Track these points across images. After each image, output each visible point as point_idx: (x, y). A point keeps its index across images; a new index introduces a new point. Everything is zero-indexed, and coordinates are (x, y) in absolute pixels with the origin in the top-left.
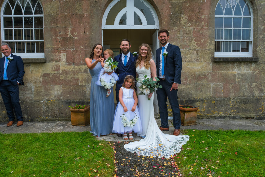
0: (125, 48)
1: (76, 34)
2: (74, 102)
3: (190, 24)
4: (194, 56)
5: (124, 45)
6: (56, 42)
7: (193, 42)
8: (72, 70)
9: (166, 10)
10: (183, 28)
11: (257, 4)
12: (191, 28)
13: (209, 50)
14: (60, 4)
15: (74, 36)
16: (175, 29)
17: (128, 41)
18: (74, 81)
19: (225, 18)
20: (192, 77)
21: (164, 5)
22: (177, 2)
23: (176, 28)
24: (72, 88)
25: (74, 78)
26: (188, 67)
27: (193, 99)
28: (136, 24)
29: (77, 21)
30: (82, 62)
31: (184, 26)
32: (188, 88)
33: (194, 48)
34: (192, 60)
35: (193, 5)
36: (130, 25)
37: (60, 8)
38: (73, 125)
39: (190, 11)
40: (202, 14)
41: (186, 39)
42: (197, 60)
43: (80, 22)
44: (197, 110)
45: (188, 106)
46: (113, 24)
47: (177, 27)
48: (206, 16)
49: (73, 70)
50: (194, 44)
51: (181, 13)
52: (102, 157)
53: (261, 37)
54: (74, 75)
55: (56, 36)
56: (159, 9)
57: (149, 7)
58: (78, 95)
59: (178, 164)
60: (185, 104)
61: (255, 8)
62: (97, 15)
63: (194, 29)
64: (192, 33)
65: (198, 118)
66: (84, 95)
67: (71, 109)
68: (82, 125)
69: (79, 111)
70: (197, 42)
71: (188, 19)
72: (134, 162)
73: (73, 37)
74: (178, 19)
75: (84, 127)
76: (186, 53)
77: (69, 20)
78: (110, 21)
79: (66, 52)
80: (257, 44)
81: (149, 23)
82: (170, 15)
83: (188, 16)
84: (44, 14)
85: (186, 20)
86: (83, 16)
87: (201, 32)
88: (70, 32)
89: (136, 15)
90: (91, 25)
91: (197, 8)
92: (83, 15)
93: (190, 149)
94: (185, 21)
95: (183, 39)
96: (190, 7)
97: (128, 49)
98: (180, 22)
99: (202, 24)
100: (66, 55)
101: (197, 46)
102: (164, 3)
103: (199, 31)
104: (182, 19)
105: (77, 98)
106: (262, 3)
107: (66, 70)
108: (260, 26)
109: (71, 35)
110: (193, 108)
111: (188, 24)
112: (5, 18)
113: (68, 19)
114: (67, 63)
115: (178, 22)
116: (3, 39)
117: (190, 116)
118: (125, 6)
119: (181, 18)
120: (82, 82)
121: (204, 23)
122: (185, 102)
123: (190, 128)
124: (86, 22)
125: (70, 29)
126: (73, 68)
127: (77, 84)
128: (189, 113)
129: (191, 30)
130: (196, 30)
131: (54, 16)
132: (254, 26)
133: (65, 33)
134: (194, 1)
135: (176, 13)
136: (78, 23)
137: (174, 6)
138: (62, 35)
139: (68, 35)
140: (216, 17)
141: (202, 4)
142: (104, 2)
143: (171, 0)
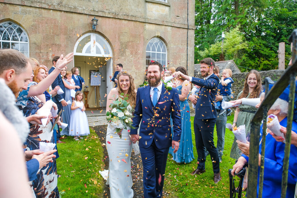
3: (131, 56)
7: (133, 67)
9: (117, 46)
10: (127, 58)
11: (169, 46)
12: (132, 58)
13: (143, 72)
14: (43, 36)
19: (152, 53)
21: (116, 43)
22: (124, 42)
28: (97, 53)
29: (56, 49)
31: (128, 56)
33: (134, 70)
35: (134, 44)
36: (93, 54)
37: (43, 39)
39: (132, 48)
40: (139, 50)
41: (130, 65)
42: (136, 78)
43: (58, 49)
46: (82, 52)
47: (124, 57)
48: (141, 51)
50: (134, 68)
51: (126, 48)
55: (40, 59)
56: (112, 45)
57: (106, 43)
61: (168, 48)
62: (71, 46)
63: (134, 59)
64: (133, 62)
70: (136, 67)
74: (125, 52)
78: (80, 50)
81: (105, 53)
82: (120, 50)
83: (130, 51)
84: (30, 42)
86: (61, 46)
87: (138, 61)
88: (50, 56)
89: (97, 48)
90: (66, 53)
91: (136, 46)
94: (129, 54)
95: (127, 65)
96: (131, 45)
99: (139, 56)
101: (136, 70)
102: (116, 41)
104: (127, 53)
106: (172, 46)
108: (171, 59)
113: (49, 47)
115: (125, 54)
118: (90, 40)
124: (63, 50)
125: (51, 54)
129: (132, 60)
130: (135, 60)
131: (38, 44)
132: (168, 59)
133: (47, 57)
134: (134, 41)
135: (123, 48)
136: (57, 51)
137: (122, 44)
138: (44, 58)
139: (49, 58)
140: (147, 52)
141: (139, 44)
142: (76, 37)
143: (120, 40)
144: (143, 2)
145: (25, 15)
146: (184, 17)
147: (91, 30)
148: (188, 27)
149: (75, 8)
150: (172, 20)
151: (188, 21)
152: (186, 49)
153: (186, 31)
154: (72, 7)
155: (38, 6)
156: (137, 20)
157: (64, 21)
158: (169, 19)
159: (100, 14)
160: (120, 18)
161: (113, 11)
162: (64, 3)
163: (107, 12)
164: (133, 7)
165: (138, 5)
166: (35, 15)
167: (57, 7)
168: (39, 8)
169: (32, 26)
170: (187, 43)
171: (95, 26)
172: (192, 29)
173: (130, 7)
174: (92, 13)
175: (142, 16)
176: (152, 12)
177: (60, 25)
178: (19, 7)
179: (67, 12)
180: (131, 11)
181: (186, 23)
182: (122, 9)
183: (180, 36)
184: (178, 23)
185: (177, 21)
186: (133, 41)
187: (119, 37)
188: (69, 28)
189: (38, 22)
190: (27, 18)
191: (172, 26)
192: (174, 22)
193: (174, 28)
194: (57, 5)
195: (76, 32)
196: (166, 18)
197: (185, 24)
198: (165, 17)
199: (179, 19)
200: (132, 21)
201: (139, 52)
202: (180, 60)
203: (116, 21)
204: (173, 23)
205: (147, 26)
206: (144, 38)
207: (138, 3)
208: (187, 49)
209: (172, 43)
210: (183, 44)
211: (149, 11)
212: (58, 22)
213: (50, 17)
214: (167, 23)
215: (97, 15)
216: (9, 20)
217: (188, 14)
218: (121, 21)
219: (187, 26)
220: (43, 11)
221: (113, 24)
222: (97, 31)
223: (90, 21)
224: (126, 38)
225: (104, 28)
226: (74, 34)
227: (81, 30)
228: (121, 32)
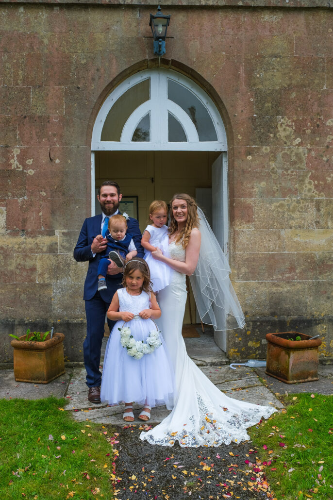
0: (109, 202)
1: (30, 162)
2: (22, 324)
3: (299, 140)
4: (311, 214)
5: (105, 196)
7: (307, 180)
8: (18, 248)
9: (242, 108)
10: (283, 149)
12: (301, 149)
15: (25, 166)
16: (265, 152)
18: (25, 273)
20: (307, 264)
21: (238, 95)
22: (269, 89)
23: (266, 149)
24: (18, 289)
25: (24, 265)
26: (295, 239)
27: (309, 317)
28: (172, 138)
29: (34, 132)
30: (43, 229)
31: (286, 143)
32: (298, 291)
33: (309, 194)
34: (306, 224)
35: (307, 95)
36: (159, 142)
38: (17, 381)
39: (299, 109)
40: (327, 117)
41: (292, 175)
42: (317, 223)
43: (40, 134)
44: (320, 344)
45: (298, 335)
46: (119, 140)
47: (268, 147)
49: (23, 246)
50: (309, 187)
51: (278, 113)
52: (81, 466)
54: (24, 259)
56: (225, 105)
57: (204, 100)
58: (32, 308)
59: (274, 489)
60: (290, 330)
62: (81, 119)
63: (310, 150)
64: (305, 161)
65: (322, 362)
66: (47, 306)
67: (14, 342)
68: (40, 382)
69: (33, 345)
70: (316, 182)
71: (294, 128)
72: (161, 482)
73: (23, 169)
74: (272, 128)
75: (45, 386)
76: (291, 208)
77: (15, 130)
78: (112, 132)
79: (6, 205)
81: (201, 139)
82: (253, 120)
83: (293, 121)
85: (290, 129)
86: (49, 121)
87: (325, 159)
88: (16, 158)
89: (172, 119)
90: (65, 143)
91: (316, 103)
92: (48, 119)
93: (304, 446)
94: (288, 133)
95: (283, 175)
96: (298, 102)
98: (275, 135)
99: (328, 140)
100: (5, 212)
101: (316, 191)
102: (237, 91)
103: (322, 156)
104: (279, 129)
105: (31, 314)
107: (5, 247)
109: (19, 166)
110: (310, 340)
111: (295, 139)
113: (11, 128)
114: (9, 231)
115: (272, 135)
117: (302, 360)
118: (147, 97)
119: (279, 126)
120: (42, 275)
121: (332, 137)
122: (290, 323)
123: (303, 389)
124: (54, 135)
125: (16, 152)
126: (23, 243)
127: (31, 281)
128: (301, 352)
129: (302, 154)
130: (313, 153)
133: (5, 160)
134: (309, 86)
135: (267, 114)
136: (36, 138)
137: (261, 98)
139: (11, 165)
141: (328, 94)
142: (96, 89)
143: (254, 85)
147: (147, 58)
156: (320, 5)
157: (59, 38)
160: (252, 5)
171: (163, 44)
177: (46, 51)
186: (303, 86)
187: (250, 73)
188: (74, 62)
195: (98, 70)
201: (329, 122)
203: (238, 19)
212: (42, 42)
213: (17, 28)
215: (169, 2)
218: (257, 14)
221: (227, 31)
222: (170, 59)
223: (144, 27)
224: (278, 74)
225: (194, 45)
226: (93, 79)
227: (114, 61)
228: (256, 57)
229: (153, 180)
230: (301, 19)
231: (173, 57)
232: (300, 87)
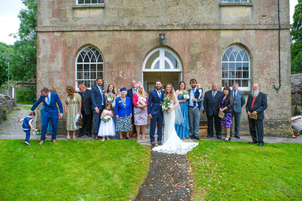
0: (158, 86)
1: (125, 75)
3: (203, 68)
5: (157, 85)
6: (112, 81)
7: (206, 80)
9: (186, 60)
10: (199, 71)
11: (252, 54)
12: (204, 71)
14: (115, 56)
17: (161, 82)
19: (229, 63)
21: (185, 55)
22: (194, 53)
28: (166, 68)
31: (199, 69)
33: (207, 84)
35: (206, 55)
36: (162, 69)
37: (115, 58)
39: (204, 59)
40: (212, 61)
41: (201, 79)
46: (150, 68)
47: (194, 71)
48: (215, 62)
50: (206, 82)
51: (197, 60)
53: (256, 77)
55: (112, 77)
56: (181, 58)
61: (251, 56)
62: (139, 63)
63: (207, 71)
64: (205, 75)
70: (209, 81)
71: (202, 65)
73: (123, 77)
74: (195, 65)
78: (148, 66)
80: (253, 82)
81: (175, 67)
82: (190, 62)
83: (202, 63)
84: (104, 62)
86: (130, 64)
87: (211, 74)
88: (121, 74)
89: (166, 62)
90: (135, 70)
91: (209, 57)
93: (197, 149)
94: (200, 66)
95: (199, 79)
96: (203, 57)
97: (161, 87)
98: (196, 67)
99: (212, 68)
102: (185, 54)
104: (198, 65)
106: (256, 53)
108: (255, 69)
110: (204, 126)
111: (202, 68)
112: (78, 65)
113: (120, 66)
115: (195, 67)
116: (76, 79)
117: (202, 132)
118: (159, 56)
119: (197, 64)
121: (213, 67)
124: (132, 68)
125: (121, 72)
128: (202, 130)
130: (208, 72)
131: (110, 64)
132: (251, 69)
134: (207, 52)
135: (194, 61)
136: (127, 68)
137: (192, 56)
138: (116, 76)
139: (119, 76)
140: (223, 63)
141: (212, 55)
142: (144, 54)
143: (190, 52)
144: (217, 7)
145: (101, 39)
146: (273, 15)
147: (159, 45)
148: (280, 27)
149: (144, 25)
150: (256, 22)
151: (280, 20)
152: (277, 55)
153: (276, 32)
154: (141, 25)
155: (111, 29)
156: (210, 28)
157: (133, 40)
158: (251, 21)
159: (169, 28)
160: (190, 29)
161: (183, 22)
162: (134, 23)
163: (176, 24)
164: (205, 15)
165: (211, 12)
166: (109, 37)
167: (127, 28)
168: (112, 31)
169: (106, 48)
170: (279, 48)
171: (163, 41)
172: (286, 29)
173: (201, 15)
174: (160, 28)
175: (216, 23)
176: (228, 16)
177: (129, 43)
178: (96, 32)
179: (136, 30)
180: (203, 19)
181: (277, 22)
182: (192, 19)
183: (267, 39)
184: (264, 24)
185: (263, 21)
186: (205, 52)
187: (189, 49)
188: (138, 46)
189: (111, 43)
190: (103, 42)
191: (256, 28)
192: (259, 24)
193: (258, 31)
194: (127, 25)
195: (144, 49)
196: (248, 21)
197: (275, 23)
198: (245, 20)
199: (266, 18)
200: (204, 30)
201: (213, 63)
202: (268, 69)
203: (185, 33)
204: (257, 25)
205: (223, 34)
206: (219, 48)
207: (211, 9)
208: (279, 54)
209: (257, 49)
210: (273, 49)
211: (225, 16)
212: (128, 41)
213: (121, 37)
214: (249, 26)
215: (165, 29)
216: (89, 44)
217: (279, 11)
218: (191, 31)
219: (278, 26)
220: (116, 33)
221: (182, 36)
222: (165, 45)
223: (158, 36)
224: (197, 49)
225: (172, 41)
226: (143, 51)
227: (149, 46)
228: (191, 44)
229: (160, 78)
230: (204, 32)
231: (166, 45)
232: (204, 52)
